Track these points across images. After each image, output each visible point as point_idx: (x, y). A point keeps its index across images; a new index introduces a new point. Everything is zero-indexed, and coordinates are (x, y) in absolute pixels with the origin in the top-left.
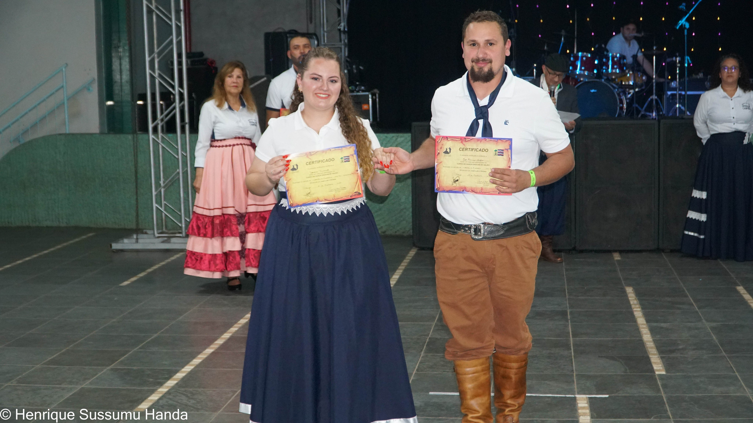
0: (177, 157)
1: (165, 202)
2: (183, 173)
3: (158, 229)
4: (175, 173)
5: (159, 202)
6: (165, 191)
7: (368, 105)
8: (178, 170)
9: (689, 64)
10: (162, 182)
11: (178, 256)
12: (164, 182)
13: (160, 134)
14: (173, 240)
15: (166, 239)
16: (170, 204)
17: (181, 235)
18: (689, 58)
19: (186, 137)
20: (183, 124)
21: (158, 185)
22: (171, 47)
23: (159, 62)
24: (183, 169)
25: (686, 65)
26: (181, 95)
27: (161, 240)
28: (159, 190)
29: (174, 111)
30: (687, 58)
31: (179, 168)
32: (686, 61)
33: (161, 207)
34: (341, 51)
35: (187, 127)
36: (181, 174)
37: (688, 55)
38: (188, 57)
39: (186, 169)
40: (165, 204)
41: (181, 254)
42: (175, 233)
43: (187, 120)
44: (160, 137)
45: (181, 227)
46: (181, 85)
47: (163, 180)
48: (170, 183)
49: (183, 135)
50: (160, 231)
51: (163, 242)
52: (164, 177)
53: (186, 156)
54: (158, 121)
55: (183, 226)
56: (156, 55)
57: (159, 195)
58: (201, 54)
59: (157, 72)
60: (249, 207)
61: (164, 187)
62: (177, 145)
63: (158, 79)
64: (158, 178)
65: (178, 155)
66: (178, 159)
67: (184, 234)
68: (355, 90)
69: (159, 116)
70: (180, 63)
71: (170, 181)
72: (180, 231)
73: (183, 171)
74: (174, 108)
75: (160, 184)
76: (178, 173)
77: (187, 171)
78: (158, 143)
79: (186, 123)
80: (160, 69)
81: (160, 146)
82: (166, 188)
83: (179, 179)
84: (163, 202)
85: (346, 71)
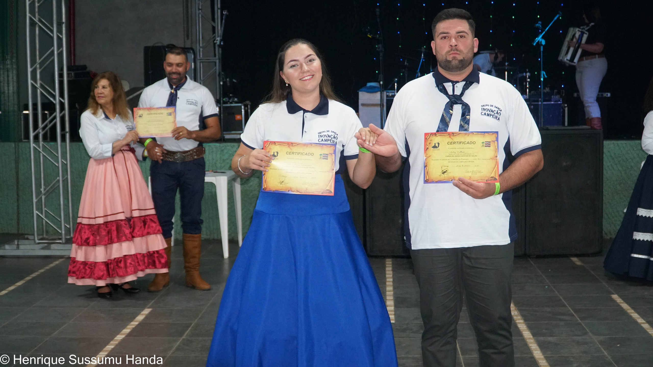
0: (57, 165)
1: (45, 209)
2: (63, 181)
3: (38, 235)
4: (56, 180)
5: (40, 209)
6: (45, 198)
7: (241, 116)
8: (58, 178)
9: (544, 79)
10: (42, 189)
11: (57, 262)
12: (45, 189)
13: (41, 143)
14: (53, 246)
15: (46, 245)
16: (51, 211)
17: (61, 241)
18: (544, 73)
19: (66, 145)
20: (63, 132)
21: (39, 193)
22: (52, 58)
23: (41, 73)
24: (63, 177)
25: (542, 79)
26: (62, 105)
27: (41, 246)
28: (40, 197)
29: (55, 121)
30: (543, 73)
31: (59, 176)
32: (542, 75)
33: (42, 213)
34: (216, 65)
35: (68, 136)
36: (61, 182)
37: (543, 70)
38: (69, 69)
39: (66, 177)
40: (46, 211)
41: (61, 260)
42: (55, 239)
43: (67, 129)
44: (41, 145)
45: (61, 234)
46: (62, 95)
47: (44, 187)
48: (52, 190)
49: (64, 144)
50: (41, 237)
51: (43, 248)
52: (45, 185)
53: (67, 164)
54: (40, 130)
55: (63, 232)
56: (38, 66)
57: (40, 201)
58: (85, 67)
59: (39, 82)
60: (133, 212)
61: (45, 194)
62: (58, 153)
63: (40, 90)
64: (38, 185)
65: (58, 163)
66: (58, 167)
67: (64, 241)
68: (229, 102)
69: (41, 125)
70: (61, 75)
71: (51, 187)
72: (60, 237)
73: (63, 179)
74: (55, 118)
75: (41, 192)
76: (59, 181)
77: (67, 178)
78: (40, 152)
79: (67, 132)
80: (41, 79)
81: (41, 154)
82: (46, 196)
83: (59, 186)
84: (44, 209)
85: (221, 83)
